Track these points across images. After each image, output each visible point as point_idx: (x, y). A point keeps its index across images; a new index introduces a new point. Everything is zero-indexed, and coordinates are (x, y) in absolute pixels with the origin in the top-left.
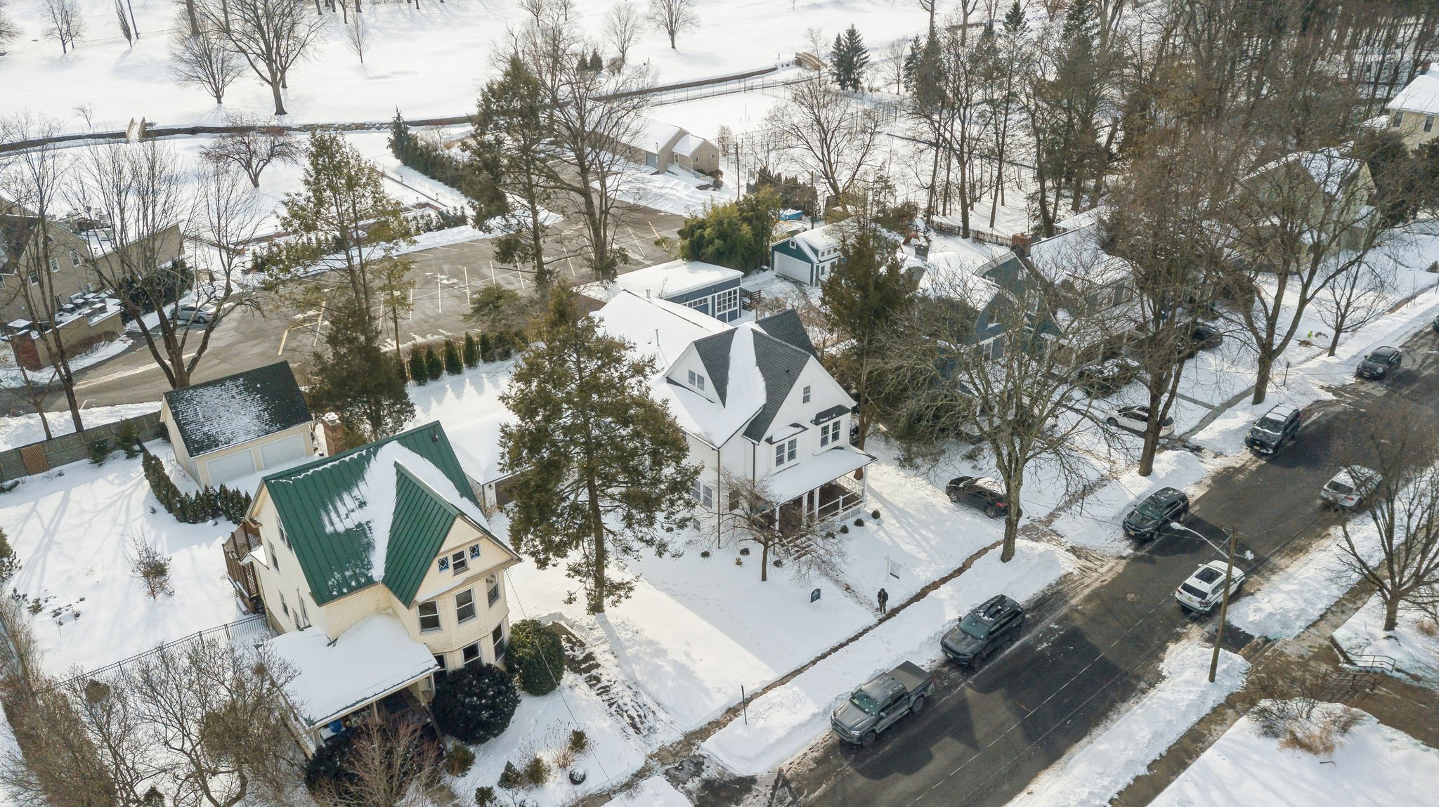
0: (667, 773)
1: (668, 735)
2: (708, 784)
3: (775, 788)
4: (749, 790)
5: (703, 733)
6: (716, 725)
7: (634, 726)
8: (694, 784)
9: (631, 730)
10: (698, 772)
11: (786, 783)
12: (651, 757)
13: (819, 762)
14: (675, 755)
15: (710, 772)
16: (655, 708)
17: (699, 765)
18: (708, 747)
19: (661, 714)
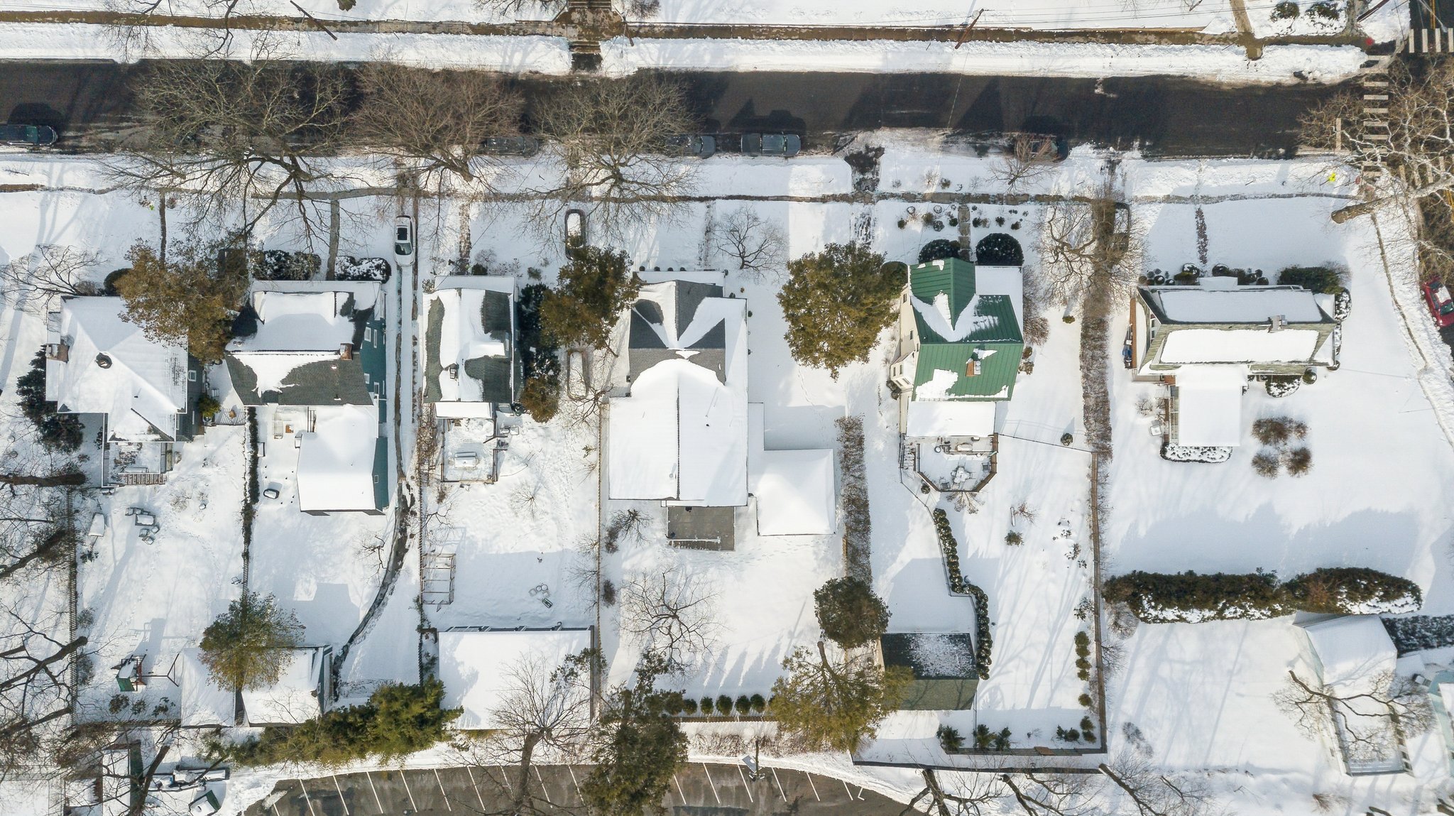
0: (874, 190)
1: (859, 208)
2: (863, 172)
3: (842, 148)
4: (852, 155)
5: (844, 198)
6: (835, 198)
7: (869, 224)
8: (869, 176)
9: (872, 222)
10: (863, 180)
11: (836, 147)
12: (874, 203)
13: (815, 147)
14: (863, 196)
15: (859, 176)
16: (853, 227)
17: (858, 185)
18: (848, 189)
19: (853, 222)
